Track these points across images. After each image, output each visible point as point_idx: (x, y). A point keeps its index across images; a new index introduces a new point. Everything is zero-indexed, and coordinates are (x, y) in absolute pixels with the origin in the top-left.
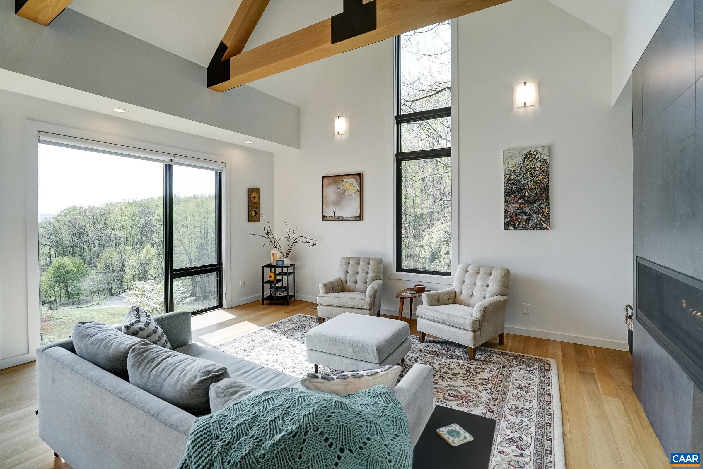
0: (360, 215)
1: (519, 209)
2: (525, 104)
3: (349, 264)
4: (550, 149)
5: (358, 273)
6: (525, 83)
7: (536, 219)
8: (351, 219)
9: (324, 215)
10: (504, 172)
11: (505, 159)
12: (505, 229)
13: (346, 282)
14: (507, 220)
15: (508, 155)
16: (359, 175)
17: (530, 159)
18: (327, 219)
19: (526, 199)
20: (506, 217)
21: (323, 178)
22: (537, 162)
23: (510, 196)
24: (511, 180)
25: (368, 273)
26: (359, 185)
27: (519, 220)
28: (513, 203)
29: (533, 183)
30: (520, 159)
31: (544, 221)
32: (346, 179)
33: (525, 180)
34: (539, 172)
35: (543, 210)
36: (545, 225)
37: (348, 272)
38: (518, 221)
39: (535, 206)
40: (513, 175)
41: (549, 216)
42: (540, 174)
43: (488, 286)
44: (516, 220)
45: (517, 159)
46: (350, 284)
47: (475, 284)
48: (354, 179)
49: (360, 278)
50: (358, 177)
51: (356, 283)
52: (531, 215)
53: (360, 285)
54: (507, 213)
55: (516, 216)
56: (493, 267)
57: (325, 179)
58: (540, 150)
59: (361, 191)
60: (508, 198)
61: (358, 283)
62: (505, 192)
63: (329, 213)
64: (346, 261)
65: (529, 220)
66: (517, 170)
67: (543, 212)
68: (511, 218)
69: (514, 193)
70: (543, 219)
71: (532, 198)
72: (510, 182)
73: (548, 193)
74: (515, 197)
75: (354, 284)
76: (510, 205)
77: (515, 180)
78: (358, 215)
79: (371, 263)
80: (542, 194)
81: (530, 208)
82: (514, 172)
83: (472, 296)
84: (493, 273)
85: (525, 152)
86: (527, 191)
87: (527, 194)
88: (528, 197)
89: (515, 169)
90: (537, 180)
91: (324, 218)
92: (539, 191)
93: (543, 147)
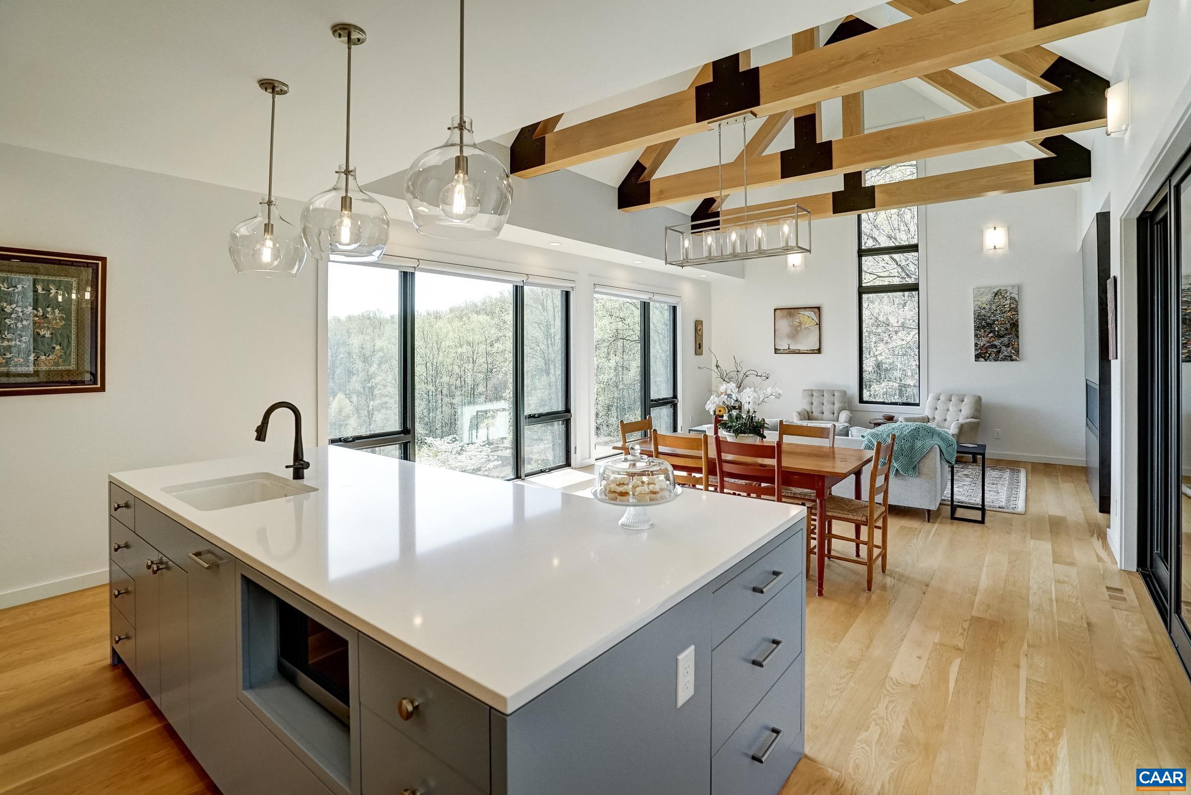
0: (820, 348)
1: (989, 343)
2: (995, 247)
3: (813, 395)
4: (1019, 288)
5: (823, 404)
6: (995, 228)
7: (1006, 351)
8: (808, 352)
9: (776, 347)
10: (974, 308)
11: (975, 297)
12: (975, 361)
13: (812, 413)
14: (977, 353)
15: (978, 292)
16: (819, 308)
17: (1000, 297)
18: (780, 352)
19: (996, 333)
20: (976, 350)
21: (775, 310)
22: (1006, 300)
23: (980, 331)
24: (981, 316)
25: (834, 404)
26: (818, 318)
27: (989, 352)
28: (984, 337)
29: (1002, 319)
30: (989, 297)
31: (1014, 354)
32: (802, 312)
33: (994, 316)
34: (1009, 309)
35: (1013, 343)
36: (1015, 357)
37: (812, 404)
38: (989, 354)
39: (1005, 340)
40: (983, 311)
41: (1018, 349)
42: (1009, 311)
43: (961, 411)
44: (986, 353)
45: (987, 297)
46: (816, 414)
47: (948, 410)
48: (813, 313)
49: (827, 408)
50: (816, 310)
51: (823, 413)
52: (1001, 347)
53: (827, 414)
54: (977, 346)
55: (986, 348)
56: (965, 396)
57: (778, 311)
58: (1009, 289)
59: (819, 324)
60: (978, 332)
61: (825, 413)
62: (975, 326)
63: (783, 345)
64: (810, 393)
65: (999, 352)
66: (988, 307)
67: (1013, 345)
68: (981, 350)
69: (984, 327)
70: (1013, 351)
71: (1002, 333)
72: (980, 318)
73: (1018, 327)
74: (985, 331)
75: (821, 414)
76: (980, 339)
77: (985, 316)
78: (817, 348)
79: (836, 394)
80: (1011, 329)
81: (1000, 341)
82: (984, 308)
83: (945, 420)
84: (966, 400)
85: (995, 290)
86: (997, 326)
87: (997, 329)
88: (998, 332)
89: (984, 305)
90: (1007, 316)
91: (776, 351)
92: (1008, 326)
93: (1013, 287)
